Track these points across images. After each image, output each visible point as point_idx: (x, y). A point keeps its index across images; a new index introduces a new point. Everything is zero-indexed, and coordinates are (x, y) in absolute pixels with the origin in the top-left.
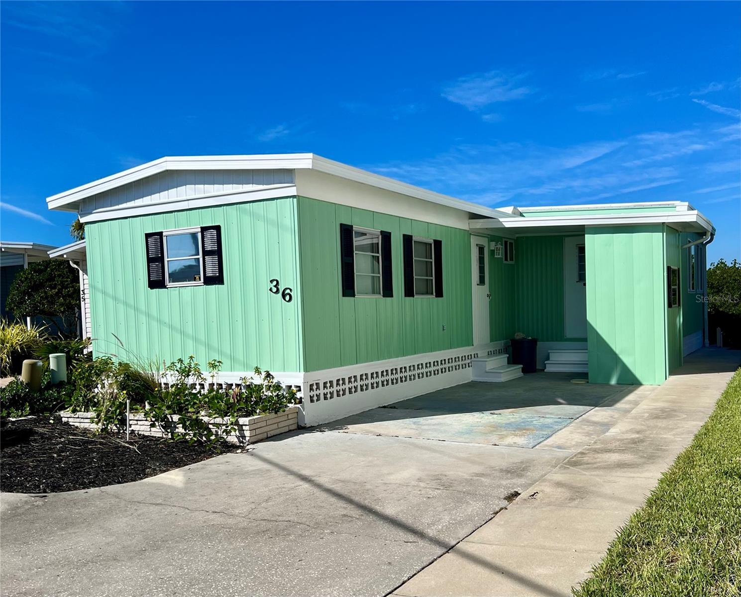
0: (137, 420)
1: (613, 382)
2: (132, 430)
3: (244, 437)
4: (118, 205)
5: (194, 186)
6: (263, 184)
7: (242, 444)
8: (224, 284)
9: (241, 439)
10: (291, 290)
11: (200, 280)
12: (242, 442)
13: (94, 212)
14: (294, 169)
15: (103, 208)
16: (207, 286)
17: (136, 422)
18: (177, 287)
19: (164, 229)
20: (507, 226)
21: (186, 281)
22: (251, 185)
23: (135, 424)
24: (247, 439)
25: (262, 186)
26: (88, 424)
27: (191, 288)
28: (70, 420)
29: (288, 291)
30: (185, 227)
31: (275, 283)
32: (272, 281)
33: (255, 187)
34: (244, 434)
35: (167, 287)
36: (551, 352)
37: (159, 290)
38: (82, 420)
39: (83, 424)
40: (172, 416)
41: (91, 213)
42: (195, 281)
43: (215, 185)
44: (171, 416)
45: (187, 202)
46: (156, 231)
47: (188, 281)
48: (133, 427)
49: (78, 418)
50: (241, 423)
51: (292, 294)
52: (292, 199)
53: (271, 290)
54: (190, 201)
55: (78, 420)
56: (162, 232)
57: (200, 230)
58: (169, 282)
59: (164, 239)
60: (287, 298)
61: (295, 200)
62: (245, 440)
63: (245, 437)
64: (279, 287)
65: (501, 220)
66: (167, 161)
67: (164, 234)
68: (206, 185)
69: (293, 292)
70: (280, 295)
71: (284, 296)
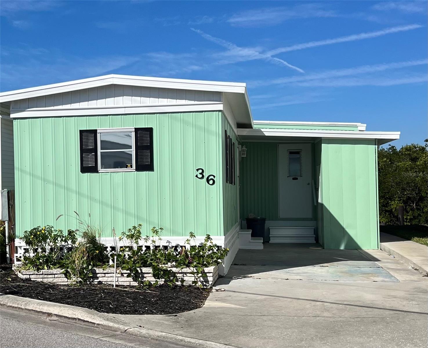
0: (105, 274)
1: (342, 248)
2: (100, 281)
3: (207, 281)
4: (54, 106)
5: (131, 97)
6: (195, 101)
7: (205, 287)
8: (154, 171)
9: (205, 283)
10: (214, 177)
11: (132, 168)
12: (206, 286)
13: (27, 110)
14: (222, 92)
15: (37, 107)
16: (137, 172)
17: (104, 275)
18: (109, 172)
19: (98, 128)
20: (266, 135)
21: (118, 168)
22: (184, 100)
23: (103, 277)
24: (210, 283)
25: (194, 101)
26: (51, 279)
27: (122, 173)
28: (32, 277)
29: (212, 177)
30: (119, 127)
31: (200, 171)
32: (198, 170)
33: (187, 102)
34: (208, 279)
35: (99, 172)
36: (271, 229)
37: (91, 174)
38: (46, 276)
39: (46, 279)
40: (142, 268)
41: (24, 111)
42: (127, 168)
43: (151, 98)
44: (140, 269)
45: (124, 109)
46: (90, 129)
47: (120, 168)
48: (100, 279)
49: (43, 274)
50: (206, 272)
51: (215, 179)
52: (218, 112)
53: (197, 176)
54: (126, 108)
55: (41, 276)
56: (96, 130)
57: (134, 130)
58: (102, 168)
59: (98, 135)
60: (211, 182)
61: (220, 113)
62: (209, 283)
63: (209, 281)
64: (204, 174)
65: (262, 130)
66: (113, 78)
67: (98, 131)
68: (142, 98)
69: (216, 178)
70: (205, 179)
71: (208, 181)
